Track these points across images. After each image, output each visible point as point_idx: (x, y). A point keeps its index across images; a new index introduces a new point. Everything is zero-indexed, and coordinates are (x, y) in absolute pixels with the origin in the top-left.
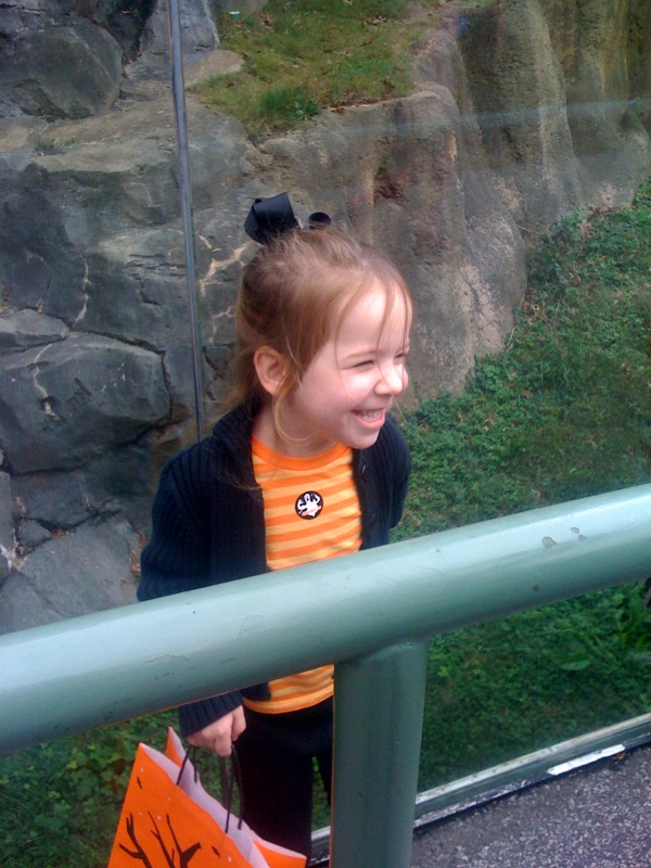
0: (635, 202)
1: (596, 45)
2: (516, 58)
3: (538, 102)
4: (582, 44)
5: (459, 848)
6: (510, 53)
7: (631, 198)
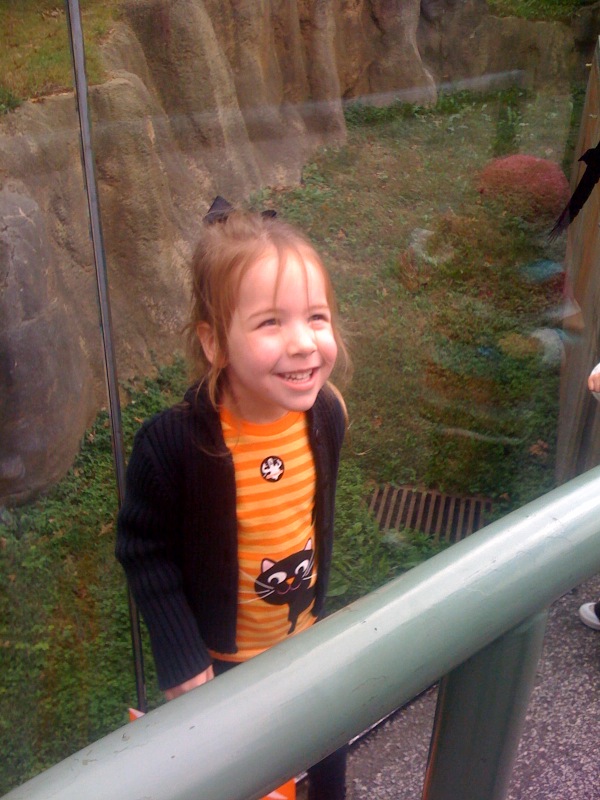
0: (302, 182)
1: (253, 40)
2: (189, 49)
3: (213, 90)
4: (240, 38)
5: (356, 780)
6: (184, 43)
7: (299, 178)
